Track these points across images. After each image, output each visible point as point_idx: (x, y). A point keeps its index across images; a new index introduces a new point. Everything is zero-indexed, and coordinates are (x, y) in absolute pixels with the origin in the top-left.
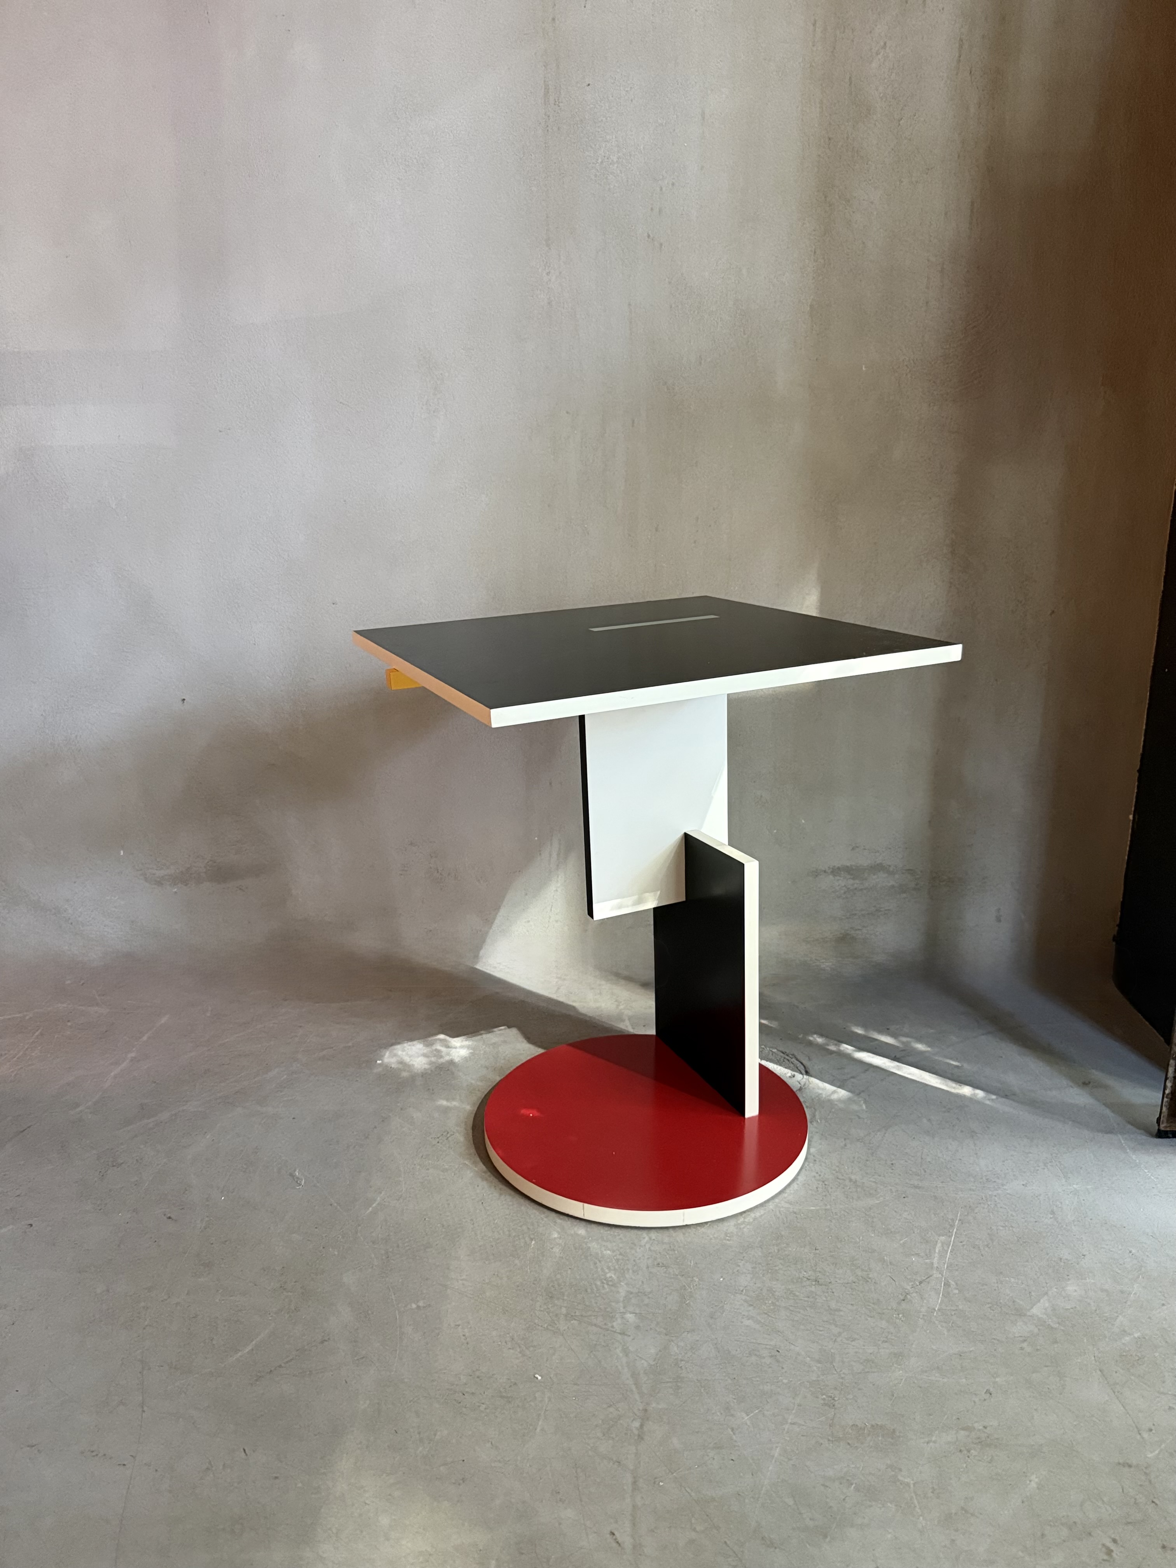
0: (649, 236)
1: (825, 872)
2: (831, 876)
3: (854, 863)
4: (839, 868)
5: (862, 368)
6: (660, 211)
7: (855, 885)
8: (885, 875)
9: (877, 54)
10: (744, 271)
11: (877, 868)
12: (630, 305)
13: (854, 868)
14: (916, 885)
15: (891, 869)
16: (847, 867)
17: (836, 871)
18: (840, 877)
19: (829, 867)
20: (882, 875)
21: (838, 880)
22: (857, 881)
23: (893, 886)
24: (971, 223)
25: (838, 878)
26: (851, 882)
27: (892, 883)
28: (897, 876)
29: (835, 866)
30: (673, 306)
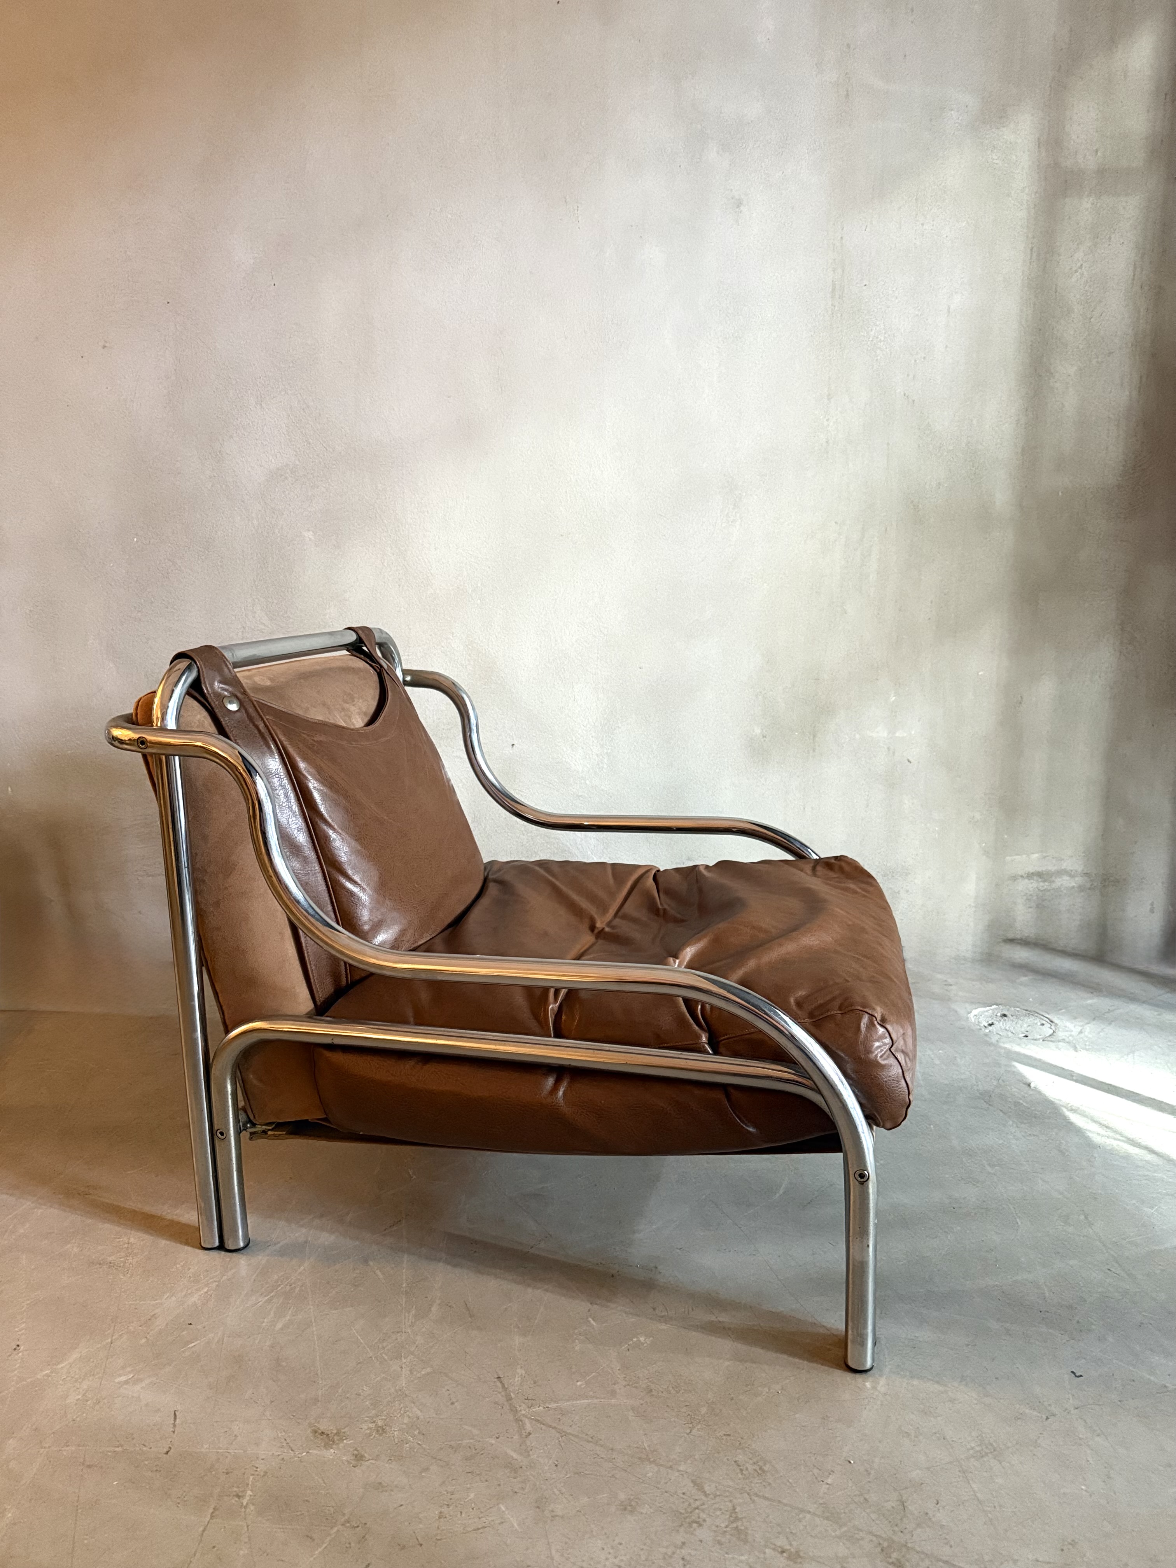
0: (905, 395)
1: (1022, 876)
2: (1026, 880)
3: (1044, 870)
4: (1032, 873)
5: (1058, 494)
6: (914, 376)
7: (1045, 887)
8: (1068, 878)
9: (1076, 271)
10: (975, 422)
11: (1060, 873)
12: (888, 444)
13: (1044, 873)
14: (1091, 885)
15: (1073, 873)
16: (1039, 872)
17: (1030, 876)
18: (1034, 880)
19: (1025, 873)
20: (1066, 878)
21: (1032, 883)
22: (1046, 884)
23: (1073, 887)
24: (1139, 392)
25: (1032, 881)
26: (1041, 884)
27: (1074, 884)
28: (1077, 879)
29: (1029, 872)
30: (921, 445)
